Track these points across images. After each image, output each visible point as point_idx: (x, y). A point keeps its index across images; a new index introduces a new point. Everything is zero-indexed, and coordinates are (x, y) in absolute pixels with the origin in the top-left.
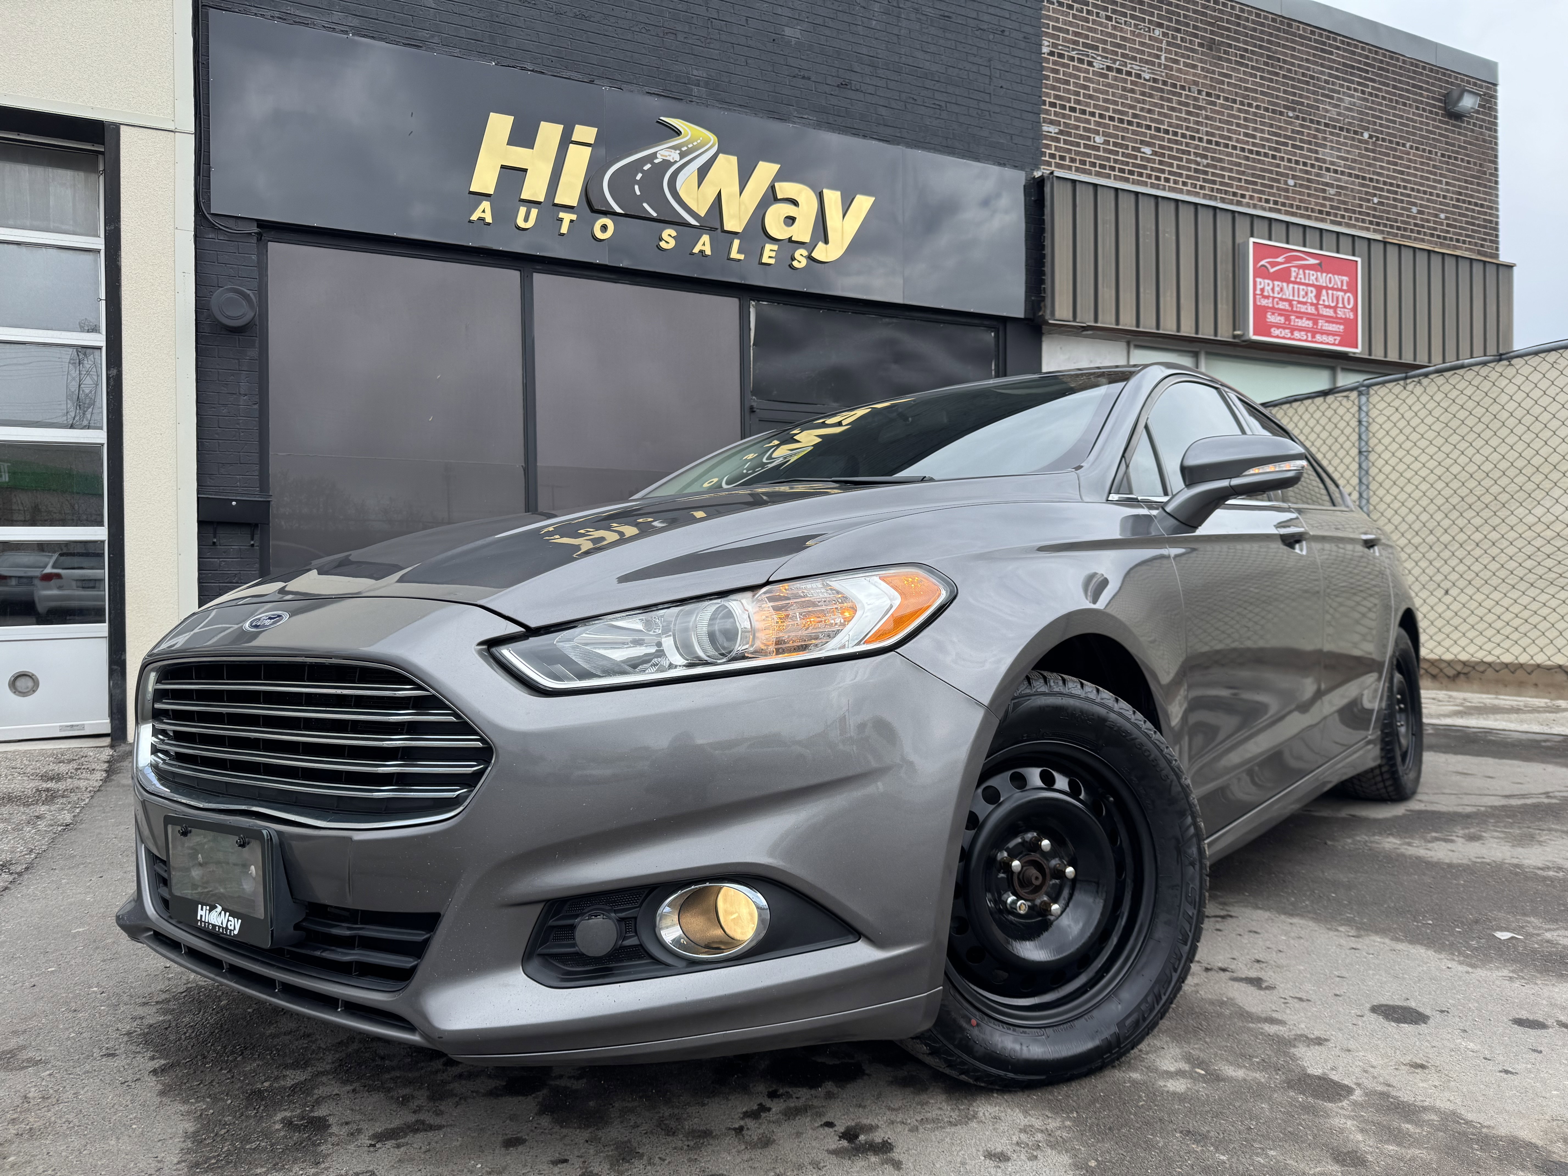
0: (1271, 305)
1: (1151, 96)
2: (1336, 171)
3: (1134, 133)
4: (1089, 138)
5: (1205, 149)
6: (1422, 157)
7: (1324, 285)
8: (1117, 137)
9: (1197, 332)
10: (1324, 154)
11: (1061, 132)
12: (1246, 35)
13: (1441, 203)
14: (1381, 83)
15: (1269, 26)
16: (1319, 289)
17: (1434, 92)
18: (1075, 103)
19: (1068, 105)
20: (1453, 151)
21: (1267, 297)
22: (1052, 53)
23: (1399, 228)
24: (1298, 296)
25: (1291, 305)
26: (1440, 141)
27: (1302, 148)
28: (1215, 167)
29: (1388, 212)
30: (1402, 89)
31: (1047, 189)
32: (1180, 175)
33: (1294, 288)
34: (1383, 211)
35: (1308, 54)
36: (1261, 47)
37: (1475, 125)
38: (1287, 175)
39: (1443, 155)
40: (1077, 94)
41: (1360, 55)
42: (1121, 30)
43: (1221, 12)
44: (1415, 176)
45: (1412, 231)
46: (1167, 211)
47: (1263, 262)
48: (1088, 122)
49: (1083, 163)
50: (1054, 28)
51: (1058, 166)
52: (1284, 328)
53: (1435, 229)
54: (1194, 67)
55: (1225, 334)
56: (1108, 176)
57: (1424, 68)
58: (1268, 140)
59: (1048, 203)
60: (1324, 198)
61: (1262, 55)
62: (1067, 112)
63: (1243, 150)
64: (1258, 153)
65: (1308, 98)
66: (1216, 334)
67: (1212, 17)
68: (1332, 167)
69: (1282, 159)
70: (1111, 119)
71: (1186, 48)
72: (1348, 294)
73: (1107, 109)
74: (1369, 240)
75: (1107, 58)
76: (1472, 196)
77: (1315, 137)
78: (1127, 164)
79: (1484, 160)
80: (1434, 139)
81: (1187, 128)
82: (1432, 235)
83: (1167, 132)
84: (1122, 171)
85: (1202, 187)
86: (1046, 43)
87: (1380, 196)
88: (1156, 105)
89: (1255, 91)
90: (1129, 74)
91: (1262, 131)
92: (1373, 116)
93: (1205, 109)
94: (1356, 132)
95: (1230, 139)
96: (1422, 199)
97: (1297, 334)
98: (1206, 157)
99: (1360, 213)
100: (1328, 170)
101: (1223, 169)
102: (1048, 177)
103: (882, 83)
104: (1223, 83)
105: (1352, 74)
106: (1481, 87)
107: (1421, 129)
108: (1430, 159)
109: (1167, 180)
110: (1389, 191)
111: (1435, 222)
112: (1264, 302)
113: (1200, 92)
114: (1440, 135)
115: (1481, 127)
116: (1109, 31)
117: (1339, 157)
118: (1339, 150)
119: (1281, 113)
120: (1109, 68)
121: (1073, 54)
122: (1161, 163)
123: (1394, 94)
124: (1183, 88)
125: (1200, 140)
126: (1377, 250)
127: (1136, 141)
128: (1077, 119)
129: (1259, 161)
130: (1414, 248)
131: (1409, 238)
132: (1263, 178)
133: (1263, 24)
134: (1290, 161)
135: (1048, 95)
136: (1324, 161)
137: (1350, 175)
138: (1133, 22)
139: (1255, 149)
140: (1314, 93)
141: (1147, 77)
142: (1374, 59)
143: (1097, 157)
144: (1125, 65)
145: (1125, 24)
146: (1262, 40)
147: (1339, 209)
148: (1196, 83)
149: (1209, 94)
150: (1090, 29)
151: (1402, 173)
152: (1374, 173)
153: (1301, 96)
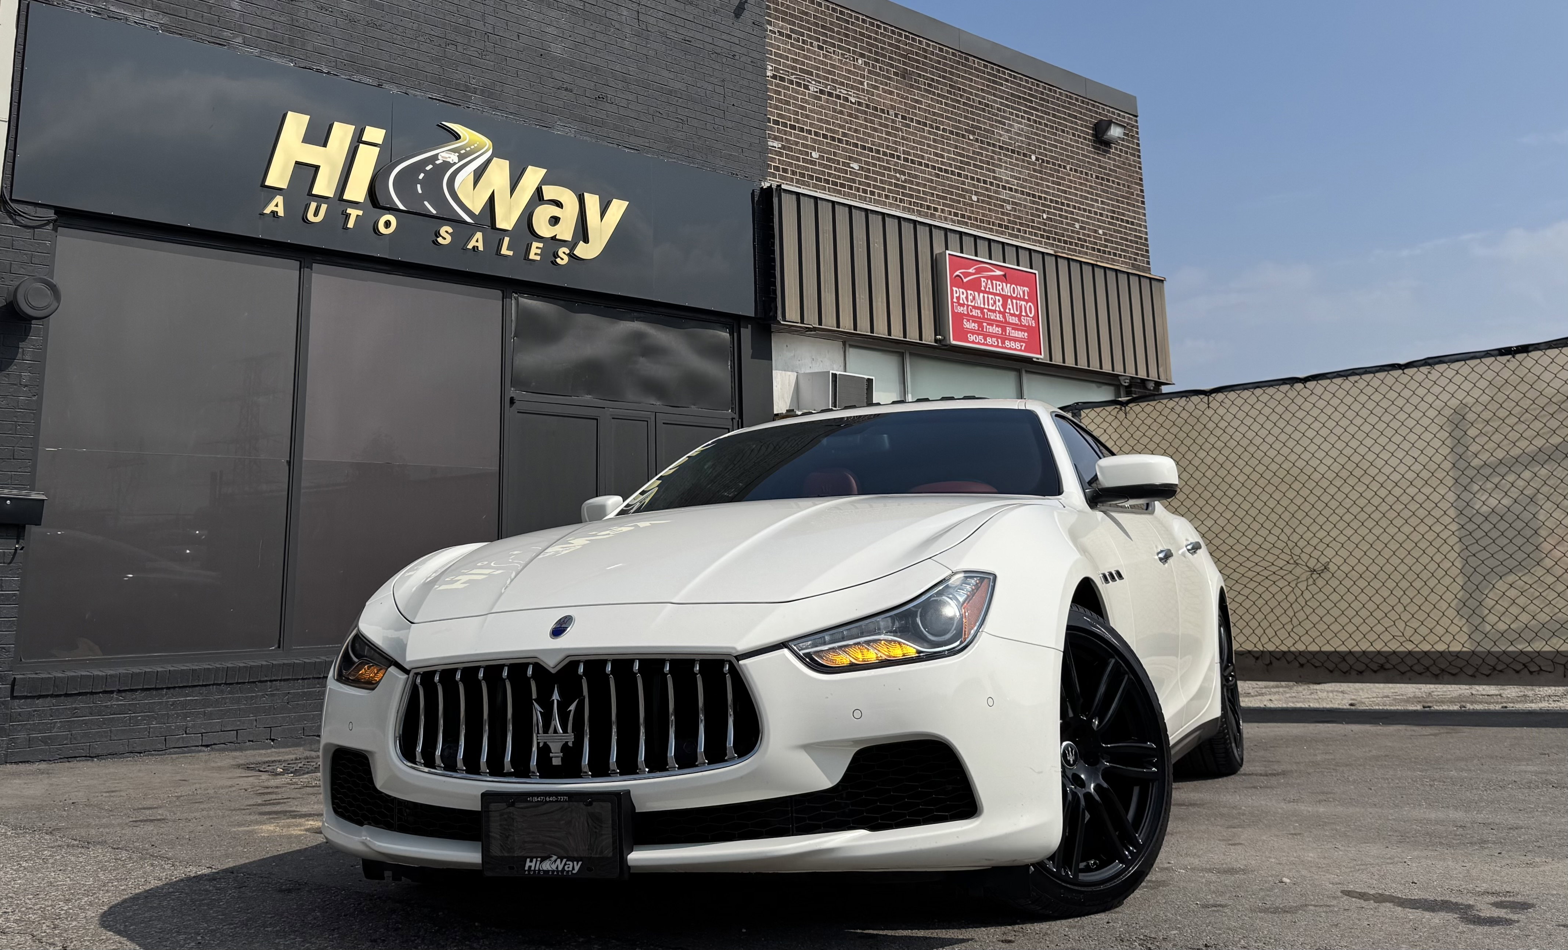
0: (966, 313)
1: (857, 117)
2: (1011, 189)
3: (844, 149)
4: (807, 154)
5: (903, 166)
6: (1080, 178)
7: (1009, 294)
8: (829, 153)
9: (905, 336)
10: (1000, 173)
11: (783, 147)
12: (933, 67)
13: (1098, 220)
14: (1042, 112)
15: (950, 60)
16: (1005, 298)
17: (1086, 121)
18: (794, 122)
19: (789, 123)
20: (1105, 174)
21: (963, 305)
22: (774, 77)
23: (1065, 242)
24: (988, 305)
25: (982, 313)
26: (1094, 165)
27: (982, 168)
28: (912, 183)
29: (1056, 227)
30: (1060, 118)
31: (775, 201)
32: (884, 189)
33: (984, 297)
34: (1052, 226)
35: (983, 84)
36: (944, 77)
37: (1121, 150)
38: (971, 192)
39: (1097, 177)
40: (797, 113)
41: (1025, 87)
42: (831, 58)
43: (911, 45)
44: (1076, 195)
45: (1076, 245)
46: (876, 223)
47: (957, 273)
48: (806, 138)
49: (803, 175)
50: (776, 54)
51: (782, 177)
52: (978, 334)
53: (1096, 244)
54: (891, 93)
55: (929, 338)
56: (824, 189)
57: (1077, 100)
58: (954, 160)
59: (776, 212)
60: (1003, 213)
61: (946, 84)
62: (788, 129)
63: (934, 168)
64: (946, 171)
65: (985, 123)
66: (921, 339)
67: (904, 50)
68: (1007, 185)
69: (966, 177)
70: (825, 136)
71: (884, 76)
72: (1030, 304)
73: (821, 128)
74: (1043, 253)
75: (820, 82)
76: (1123, 215)
77: (992, 158)
78: (839, 177)
79: (1131, 182)
80: (1088, 162)
81: (888, 147)
82: (1093, 249)
83: (871, 150)
84: (835, 184)
85: (901, 201)
86: (770, 68)
87: (1048, 213)
88: (861, 125)
89: (942, 116)
90: (838, 97)
91: (949, 152)
92: (1038, 141)
93: (901, 130)
94: (1025, 155)
95: (923, 157)
96: (1083, 216)
97: (989, 340)
98: (903, 173)
99: (1032, 227)
100: (1004, 188)
101: (918, 184)
102: (776, 189)
103: (632, 97)
104: (915, 107)
105: (1019, 103)
106: (1124, 117)
107: (1078, 154)
108: (1087, 180)
109: (872, 193)
110: (1055, 208)
111: (1095, 237)
112: (960, 310)
113: (896, 115)
114: (1094, 159)
115: (1126, 153)
116: (821, 59)
117: (1012, 176)
118: (1012, 170)
119: (963, 136)
120: (822, 92)
121: (793, 78)
122: (867, 177)
123: (1055, 122)
124: (883, 111)
125: (899, 158)
126: (1050, 262)
127: (846, 157)
128: (797, 136)
129: (948, 179)
130: (1081, 262)
131: (1075, 251)
132: (952, 193)
133: (945, 58)
134: (972, 179)
135: (772, 113)
136: (1001, 180)
137: (1022, 193)
138: (840, 51)
139: (944, 167)
140: (989, 119)
141: (854, 101)
142: (1036, 91)
143: (813, 170)
144: (835, 89)
145: (834, 54)
146: (945, 71)
147: (1015, 223)
148: (893, 107)
149: (903, 117)
150: (805, 57)
151: (1065, 192)
152: (1042, 192)
153: (979, 121)
